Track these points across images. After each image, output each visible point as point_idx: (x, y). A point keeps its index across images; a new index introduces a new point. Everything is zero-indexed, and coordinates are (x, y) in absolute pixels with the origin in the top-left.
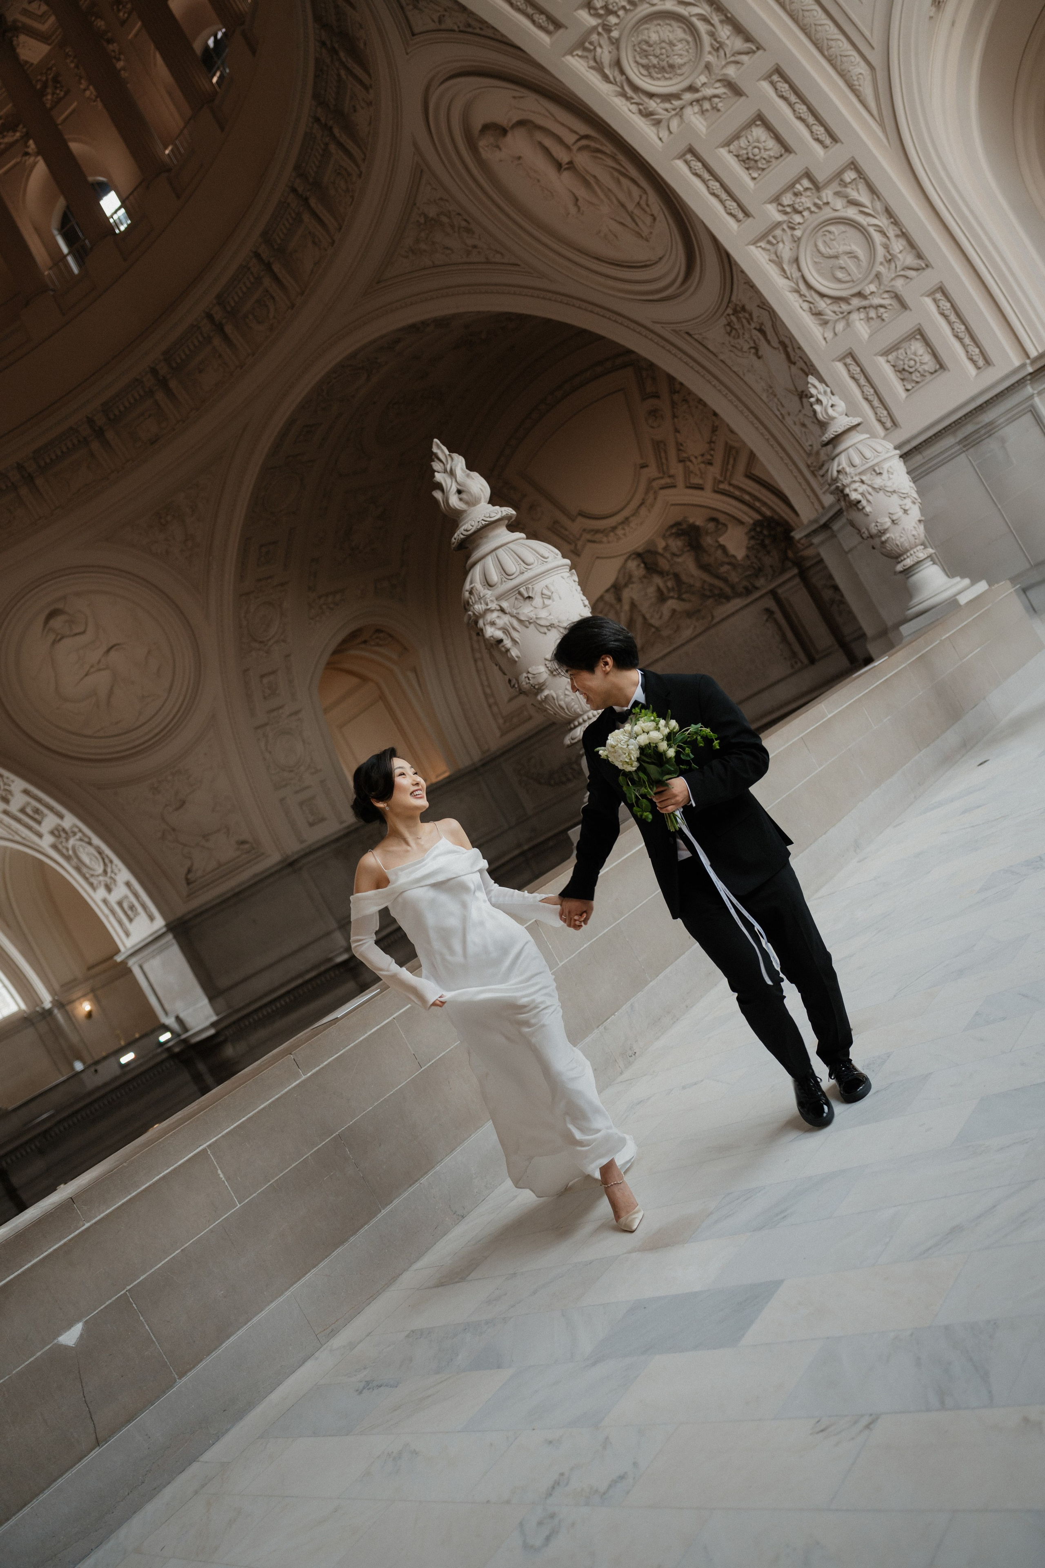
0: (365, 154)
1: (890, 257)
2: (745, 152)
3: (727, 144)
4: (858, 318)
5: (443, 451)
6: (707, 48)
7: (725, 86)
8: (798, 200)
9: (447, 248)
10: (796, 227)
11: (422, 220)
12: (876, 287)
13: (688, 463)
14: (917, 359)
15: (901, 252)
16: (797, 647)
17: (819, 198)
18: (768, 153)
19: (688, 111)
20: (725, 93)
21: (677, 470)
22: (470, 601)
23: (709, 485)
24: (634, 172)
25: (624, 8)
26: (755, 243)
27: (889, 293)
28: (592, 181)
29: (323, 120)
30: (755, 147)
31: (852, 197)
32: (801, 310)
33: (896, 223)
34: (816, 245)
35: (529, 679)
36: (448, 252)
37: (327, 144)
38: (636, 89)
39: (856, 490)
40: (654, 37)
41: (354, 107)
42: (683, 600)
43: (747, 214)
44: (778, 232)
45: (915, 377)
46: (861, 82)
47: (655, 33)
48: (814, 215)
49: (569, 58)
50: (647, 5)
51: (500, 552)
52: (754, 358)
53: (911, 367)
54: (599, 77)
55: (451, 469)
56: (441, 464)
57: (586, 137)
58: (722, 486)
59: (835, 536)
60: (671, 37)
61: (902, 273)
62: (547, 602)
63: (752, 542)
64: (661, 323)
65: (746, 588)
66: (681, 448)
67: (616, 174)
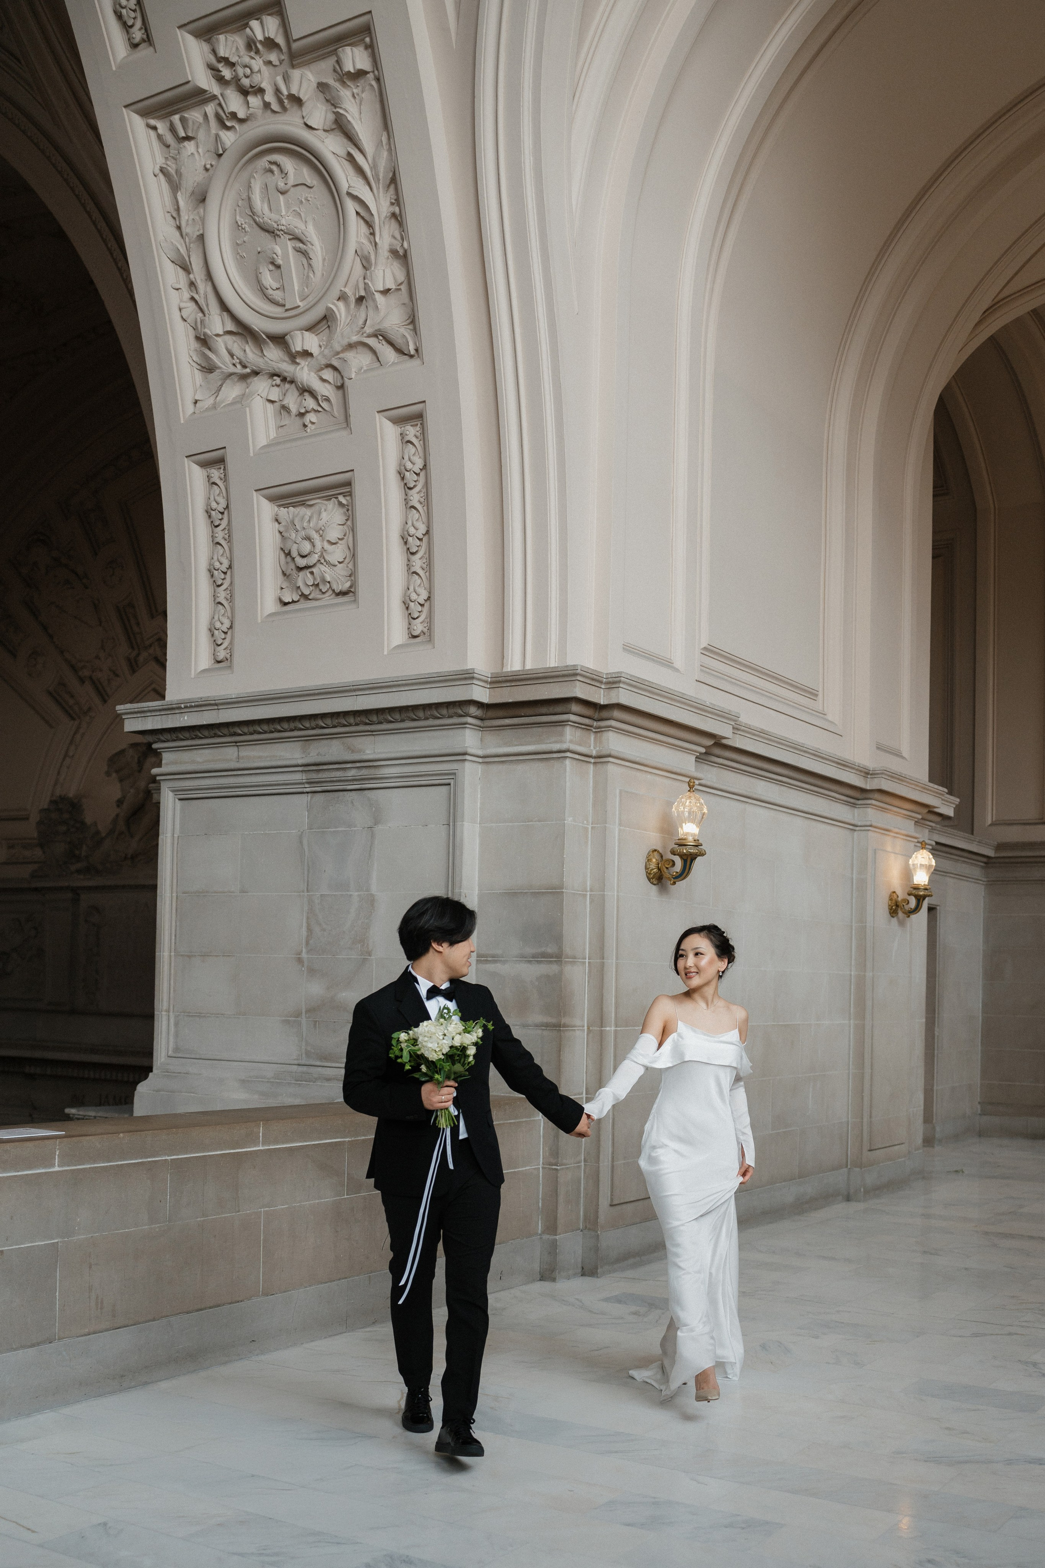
1: (363, 293)
4: (264, 395)
8: (246, 60)
10: (229, 124)
12: (320, 346)
14: (318, 544)
15: (386, 292)
17: (286, 79)
26: (144, 111)
27: (336, 374)
31: (341, 111)
32: (176, 315)
33: (398, 218)
34: (247, 184)
44: (194, 115)
45: (304, 580)
48: (266, 111)
53: (303, 557)
61: (372, 342)
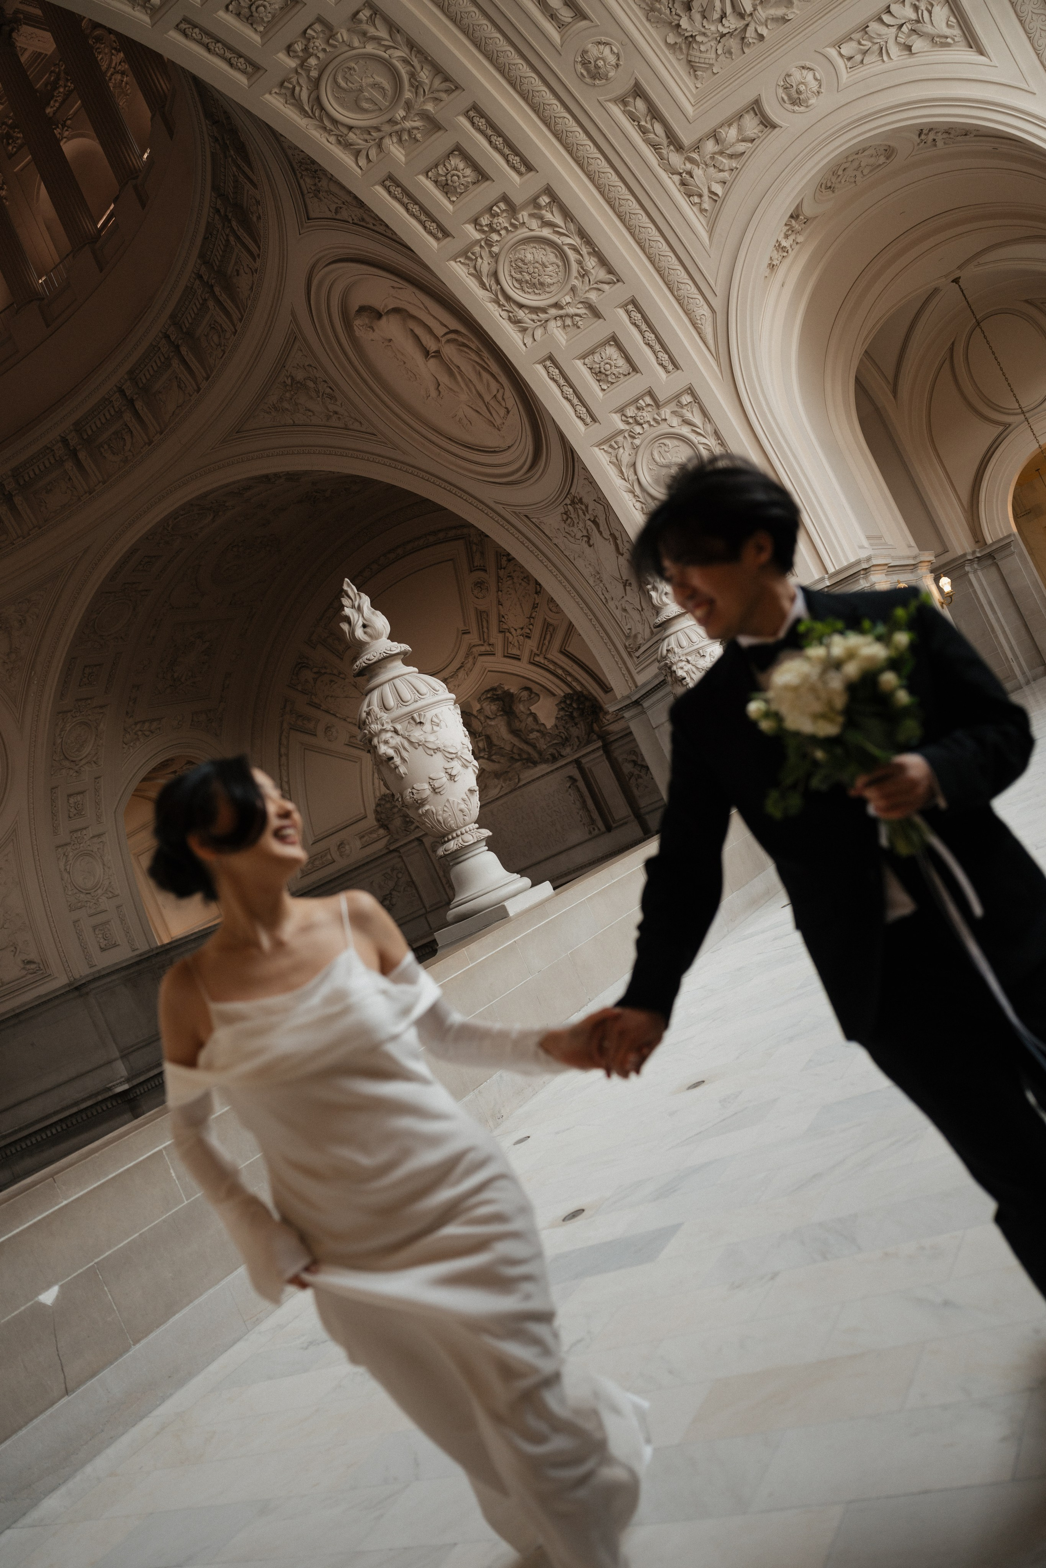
0: (242, 316)
2: (598, 366)
3: (583, 357)
5: (352, 589)
6: (574, 273)
7: (586, 308)
8: (640, 414)
9: (309, 410)
10: (636, 437)
11: (289, 381)
13: (508, 634)
16: (596, 815)
17: (658, 414)
18: (618, 370)
19: (552, 324)
20: (585, 314)
21: (497, 639)
22: (367, 721)
23: (525, 658)
24: (495, 368)
25: (506, 228)
26: (598, 445)
28: (455, 371)
29: (205, 278)
30: (607, 363)
31: (687, 418)
32: (633, 509)
33: (723, 444)
34: (652, 454)
35: (413, 794)
36: (310, 413)
37: (205, 300)
38: (508, 298)
39: (682, 668)
40: (529, 257)
41: (238, 271)
42: (493, 761)
43: (594, 419)
46: (703, 321)
47: (530, 254)
48: (652, 428)
49: (452, 263)
50: (527, 230)
51: (397, 682)
52: (586, 546)
54: (477, 284)
55: (359, 606)
56: (350, 601)
57: (456, 332)
58: (537, 659)
59: (645, 713)
60: (544, 259)
62: (435, 728)
63: (562, 713)
64: (504, 504)
65: (552, 755)
66: (503, 620)
67: (478, 368)
